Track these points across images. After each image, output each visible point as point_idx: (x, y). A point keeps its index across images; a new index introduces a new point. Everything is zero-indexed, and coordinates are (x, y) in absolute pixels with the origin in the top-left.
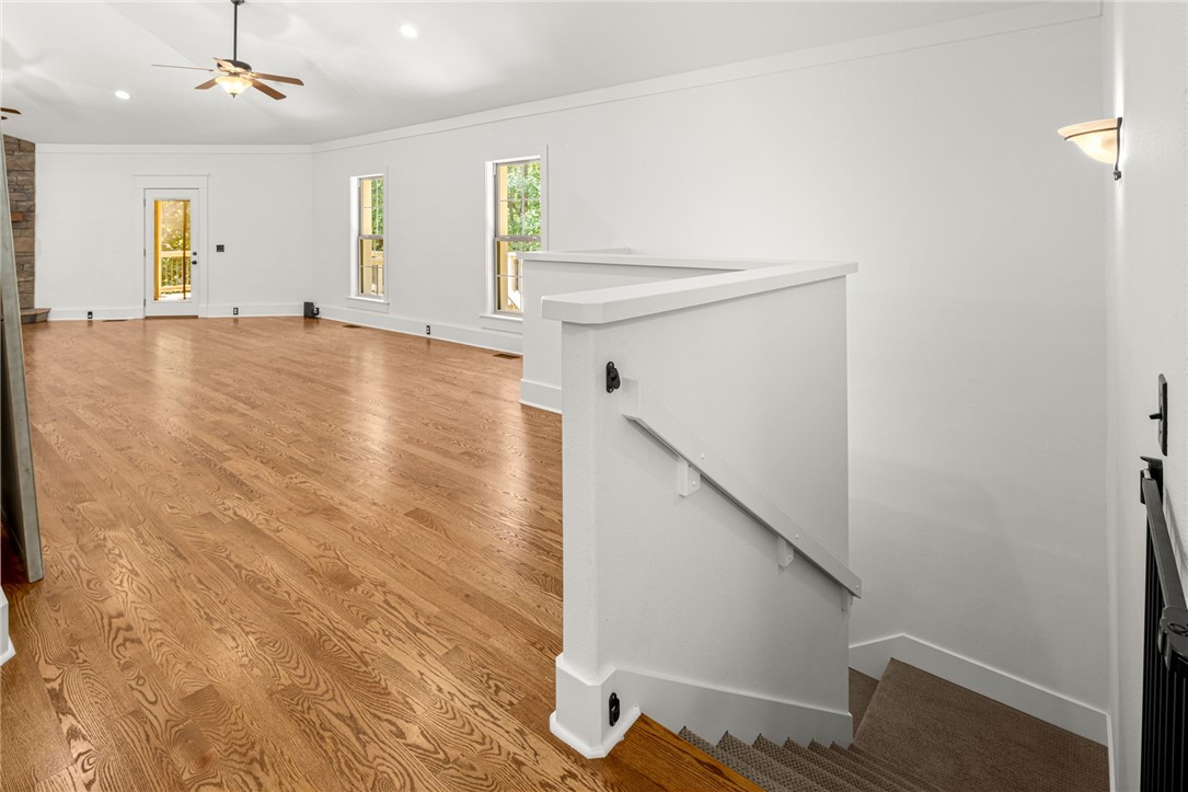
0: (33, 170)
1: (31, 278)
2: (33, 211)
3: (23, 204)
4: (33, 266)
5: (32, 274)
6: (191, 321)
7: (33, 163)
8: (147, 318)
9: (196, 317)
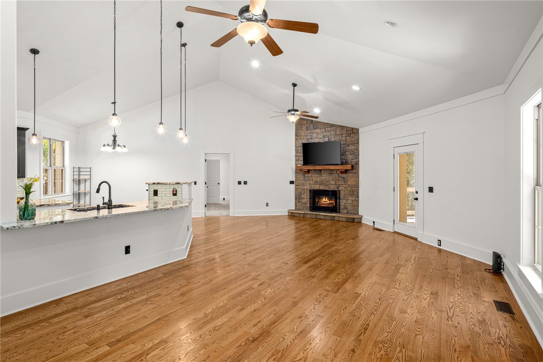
0: (358, 143)
1: (357, 199)
2: (358, 164)
3: (354, 160)
4: (358, 193)
5: (358, 197)
6: (412, 241)
7: (358, 139)
8: (395, 232)
9: (416, 239)
